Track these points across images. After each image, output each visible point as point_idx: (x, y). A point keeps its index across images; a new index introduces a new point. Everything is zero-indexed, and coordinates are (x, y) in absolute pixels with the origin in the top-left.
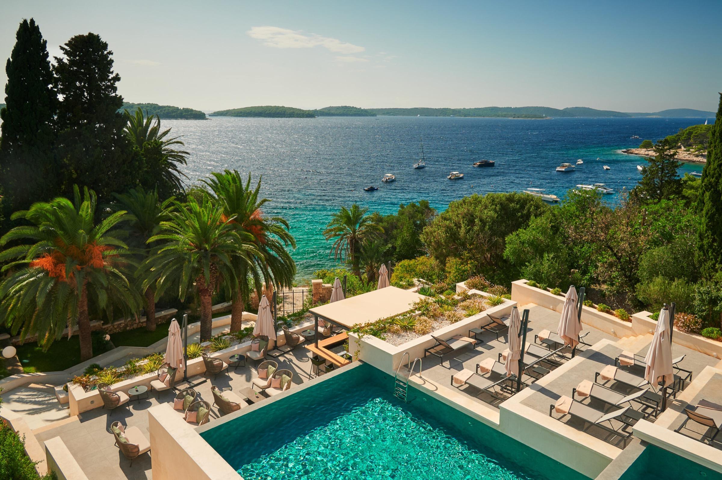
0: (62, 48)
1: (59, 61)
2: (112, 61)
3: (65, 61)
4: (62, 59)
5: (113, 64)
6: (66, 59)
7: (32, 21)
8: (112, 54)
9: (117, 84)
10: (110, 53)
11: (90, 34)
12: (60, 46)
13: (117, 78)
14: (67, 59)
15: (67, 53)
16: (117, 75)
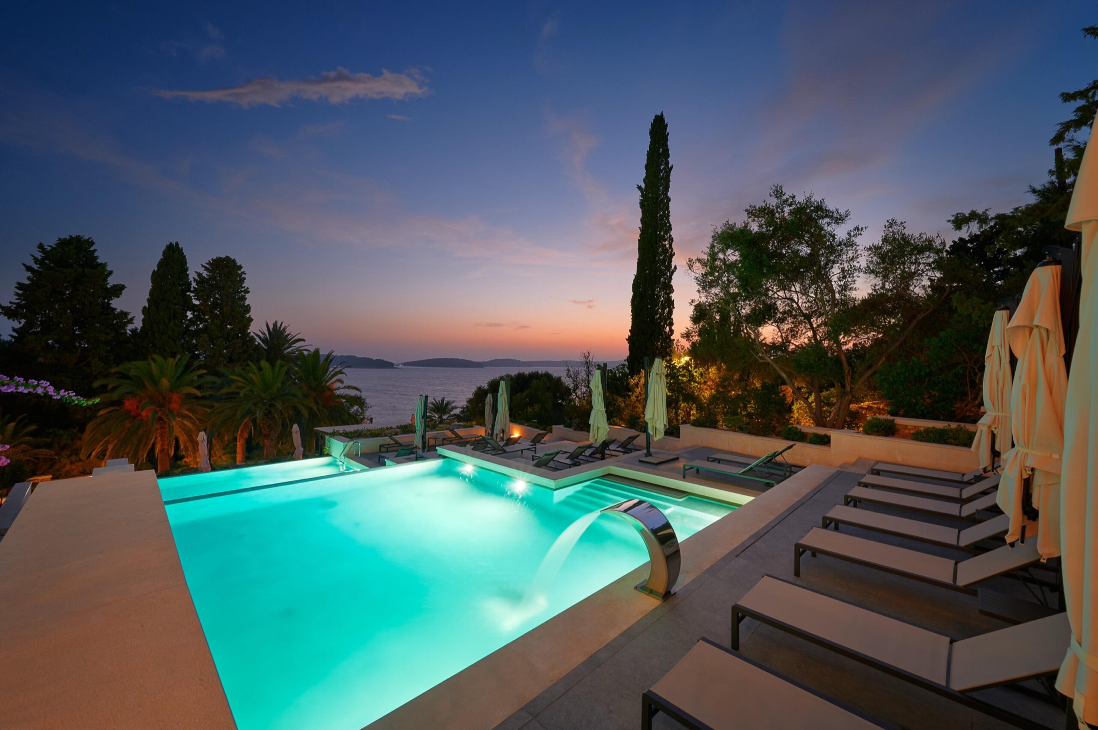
0: (203, 266)
1: (199, 275)
2: (244, 279)
3: (204, 275)
4: (202, 274)
5: (245, 281)
6: (205, 274)
7: (177, 244)
8: (245, 274)
9: (247, 296)
10: (243, 273)
11: (226, 256)
12: (202, 265)
13: (247, 291)
14: (207, 275)
15: (206, 269)
16: (248, 288)
